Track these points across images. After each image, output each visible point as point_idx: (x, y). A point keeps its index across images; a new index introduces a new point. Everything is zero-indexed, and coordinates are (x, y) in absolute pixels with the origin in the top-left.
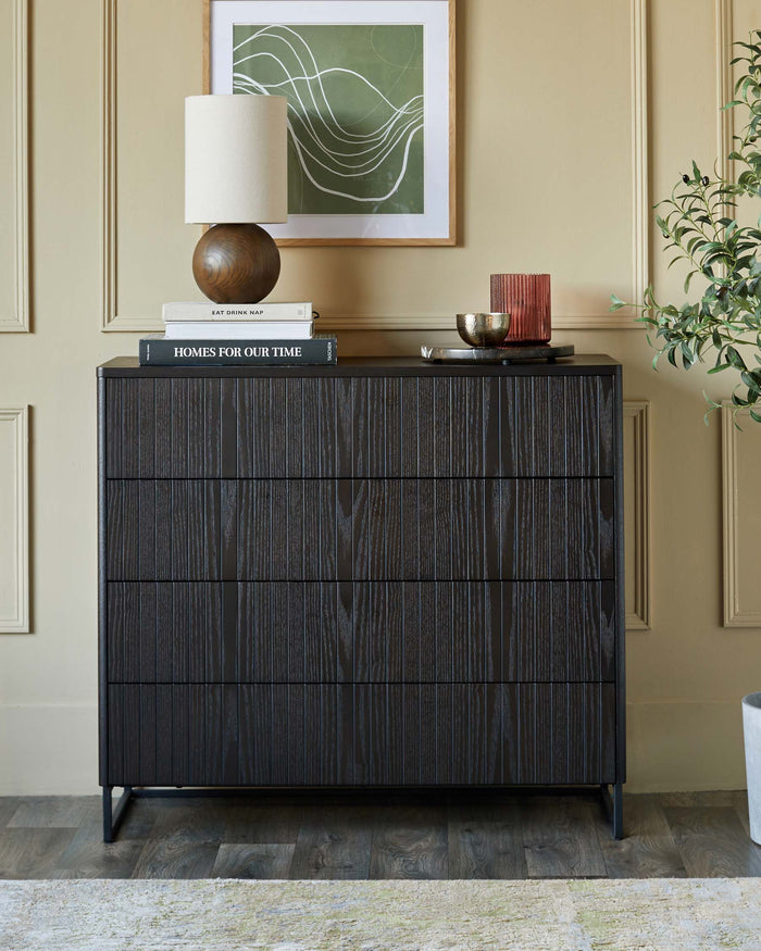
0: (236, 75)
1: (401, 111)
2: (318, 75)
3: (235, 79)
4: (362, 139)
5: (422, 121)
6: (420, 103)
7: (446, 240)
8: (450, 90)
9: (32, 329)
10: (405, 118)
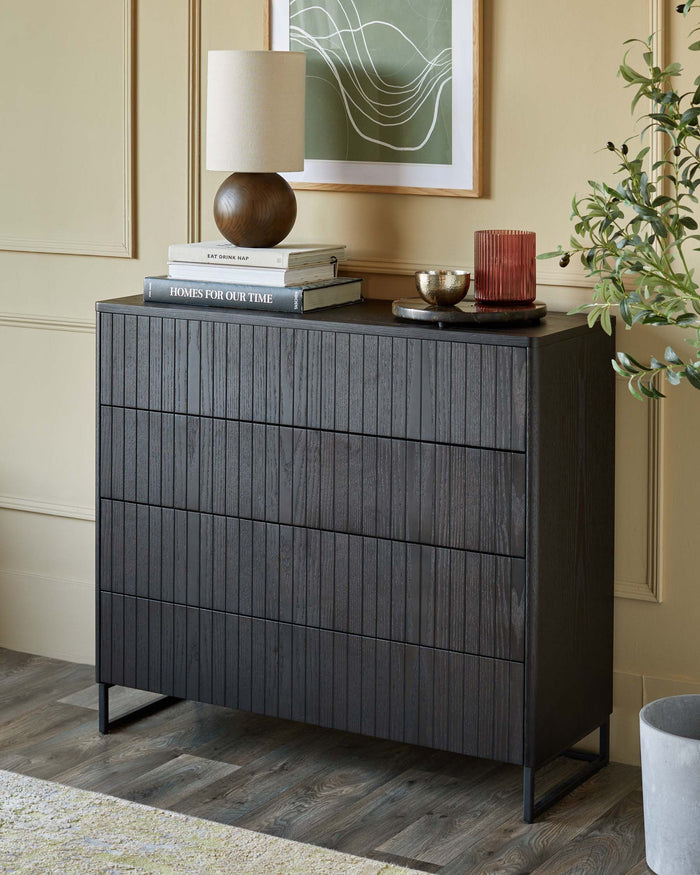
0: (292, 27)
1: (432, 64)
2: (361, 27)
3: (291, 31)
4: (400, 90)
5: (450, 74)
6: (449, 55)
7: (470, 191)
8: (474, 43)
9: (135, 255)
10: (436, 70)
